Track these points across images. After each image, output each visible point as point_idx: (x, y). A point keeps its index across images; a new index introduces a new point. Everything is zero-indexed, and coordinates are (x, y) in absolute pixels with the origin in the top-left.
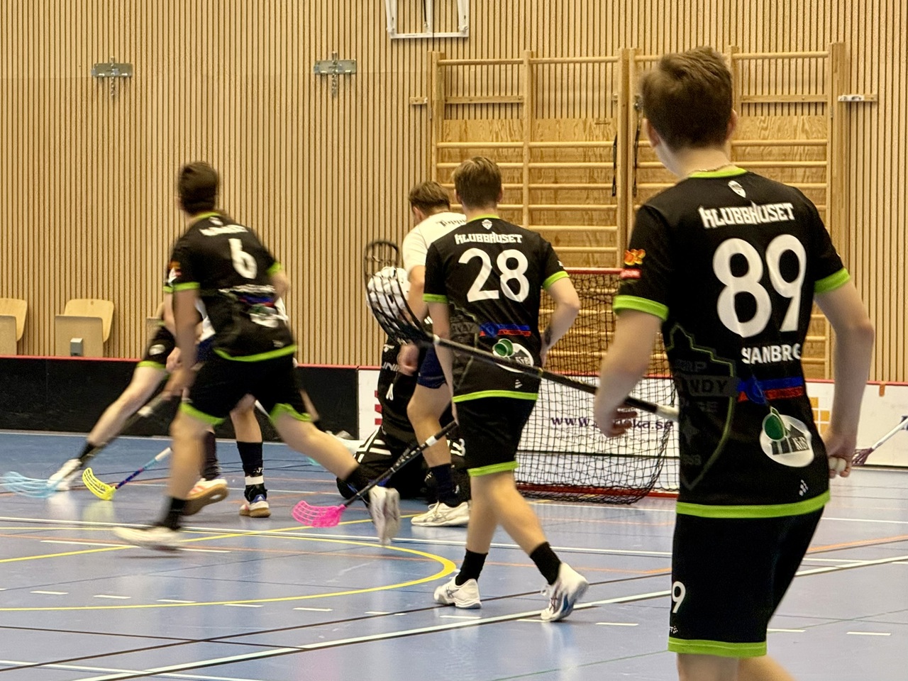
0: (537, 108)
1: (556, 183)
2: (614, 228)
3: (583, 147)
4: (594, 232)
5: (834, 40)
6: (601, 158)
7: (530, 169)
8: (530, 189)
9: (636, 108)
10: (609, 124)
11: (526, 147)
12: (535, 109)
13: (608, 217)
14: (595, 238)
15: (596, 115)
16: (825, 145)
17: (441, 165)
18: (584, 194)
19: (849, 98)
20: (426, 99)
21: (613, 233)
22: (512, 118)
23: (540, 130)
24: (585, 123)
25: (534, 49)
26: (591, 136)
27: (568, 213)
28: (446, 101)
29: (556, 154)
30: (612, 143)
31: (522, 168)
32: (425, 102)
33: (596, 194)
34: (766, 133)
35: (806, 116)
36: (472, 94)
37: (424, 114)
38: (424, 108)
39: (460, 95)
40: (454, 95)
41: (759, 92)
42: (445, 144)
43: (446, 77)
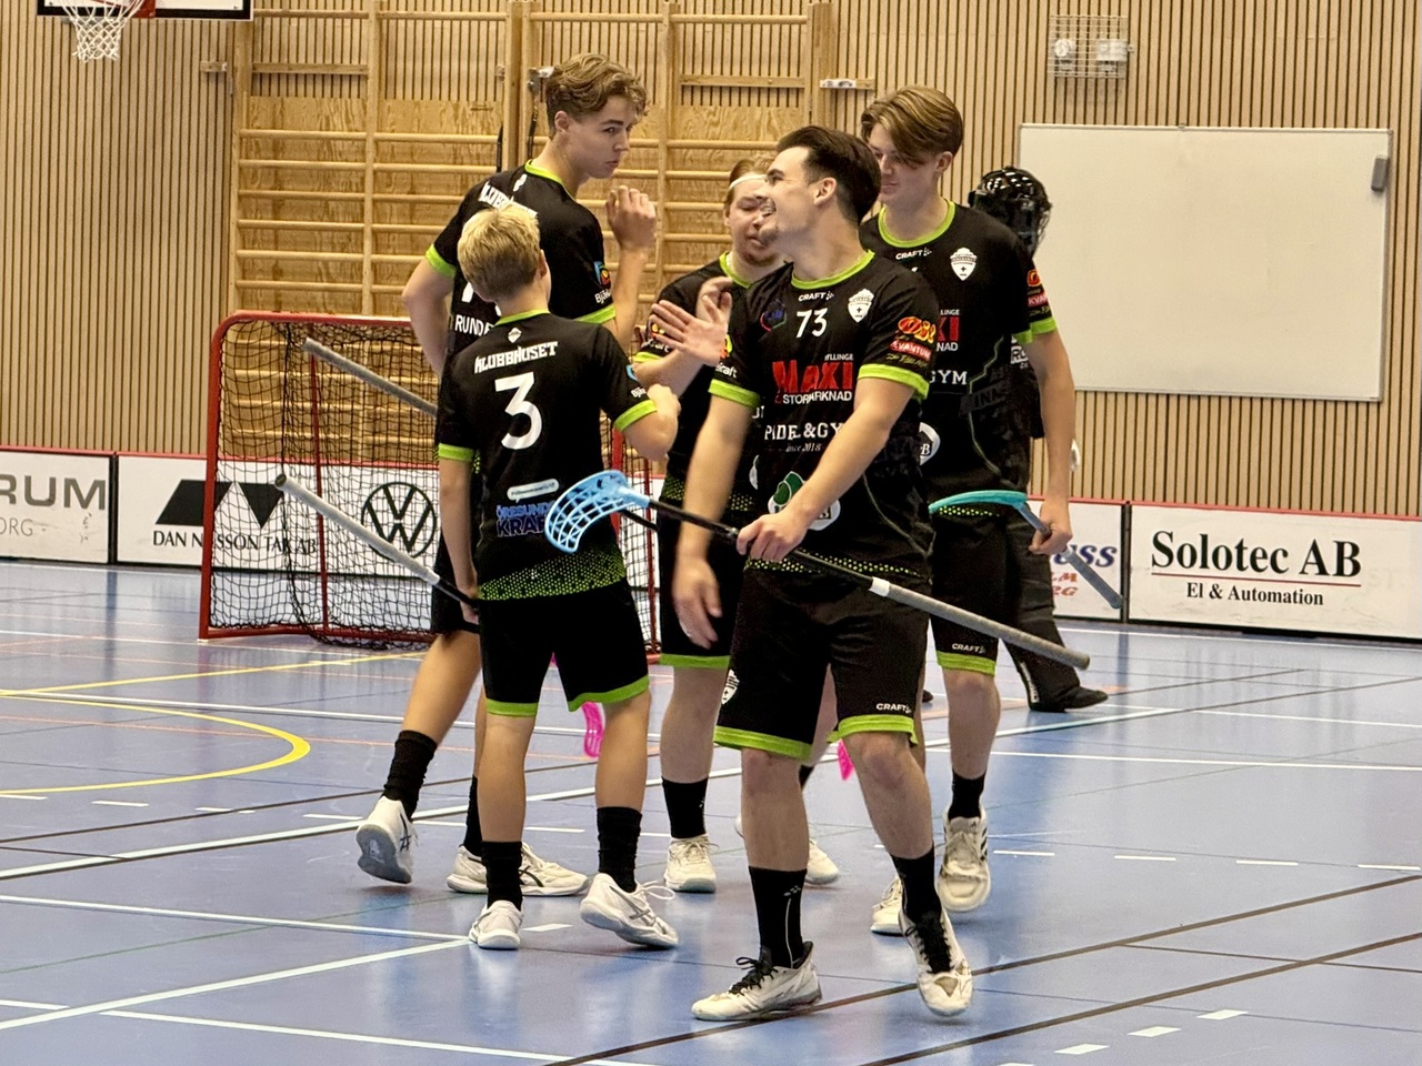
0: (387, 83)
1: (414, 193)
3: (449, 142)
6: (478, 159)
7: (375, 172)
8: (375, 202)
9: (530, 88)
10: (491, 109)
11: (370, 140)
12: (384, 83)
15: (472, 98)
17: (243, 161)
19: (835, 83)
20: (224, 65)
22: (350, 97)
23: (391, 115)
24: (456, 107)
26: (465, 126)
28: (254, 68)
29: (413, 151)
30: (496, 137)
31: (364, 171)
32: (223, 69)
34: (717, 130)
35: (773, 108)
36: (293, 60)
37: (221, 86)
38: (221, 78)
39: (275, 59)
40: (266, 60)
41: (707, 71)
42: (251, 131)
43: (254, 34)
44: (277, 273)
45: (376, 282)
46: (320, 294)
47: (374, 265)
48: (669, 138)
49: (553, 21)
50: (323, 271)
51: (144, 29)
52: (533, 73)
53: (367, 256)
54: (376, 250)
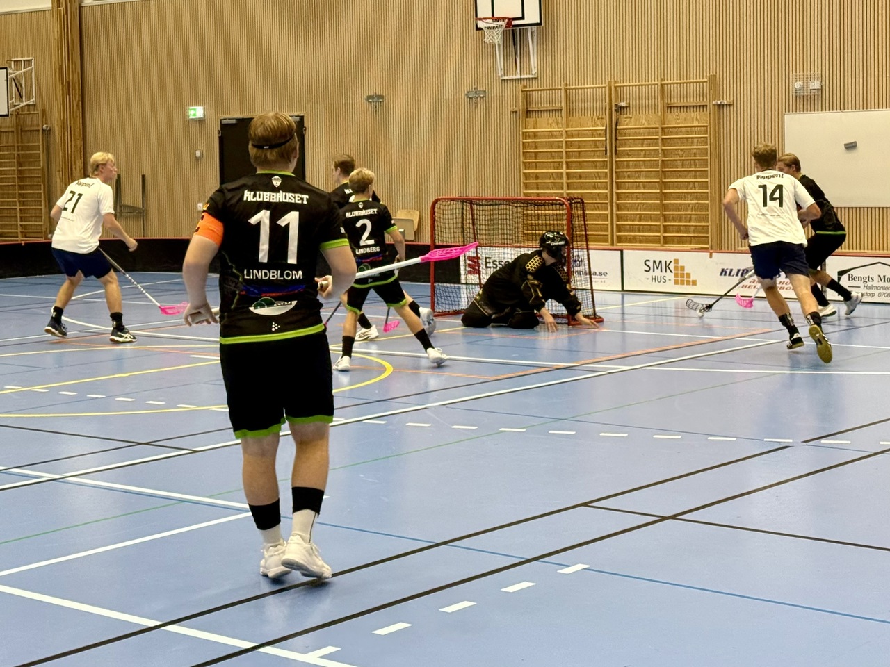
0: (569, 111)
1: (579, 148)
2: (606, 170)
3: (591, 130)
4: (598, 172)
5: (711, 74)
6: (600, 135)
7: (566, 142)
8: (566, 152)
9: (615, 110)
11: (564, 131)
13: (604, 165)
14: (598, 175)
15: (598, 115)
16: (707, 126)
17: (525, 141)
18: (592, 154)
19: (719, 102)
21: (606, 173)
22: (558, 117)
23: (570, 122)
24: (592, 118)
26: (595, 125)
27: (585, 163)
28: (527, 109)
29: (579, 134)
30: (604, 128)
31: (562, 141)
32: (517, 110)
33: (598, 153)
34: (678, 121)
35: (698, 113)
36: (540, 105)
37: (517, 116)
38: (517, 113)
39: (534, 106)
40: (531, 106)
41: (676, 101)
42: (526, 130)
43: (527, 97)
44: (537, 178)
45: (568, 179)
46: (550, 184)
47: (567, 174)
48: (662, 124)
49: (623, 86)
50: (551, 176)
52: (616, 105)
53: (564, 170)
54: (568, 168)
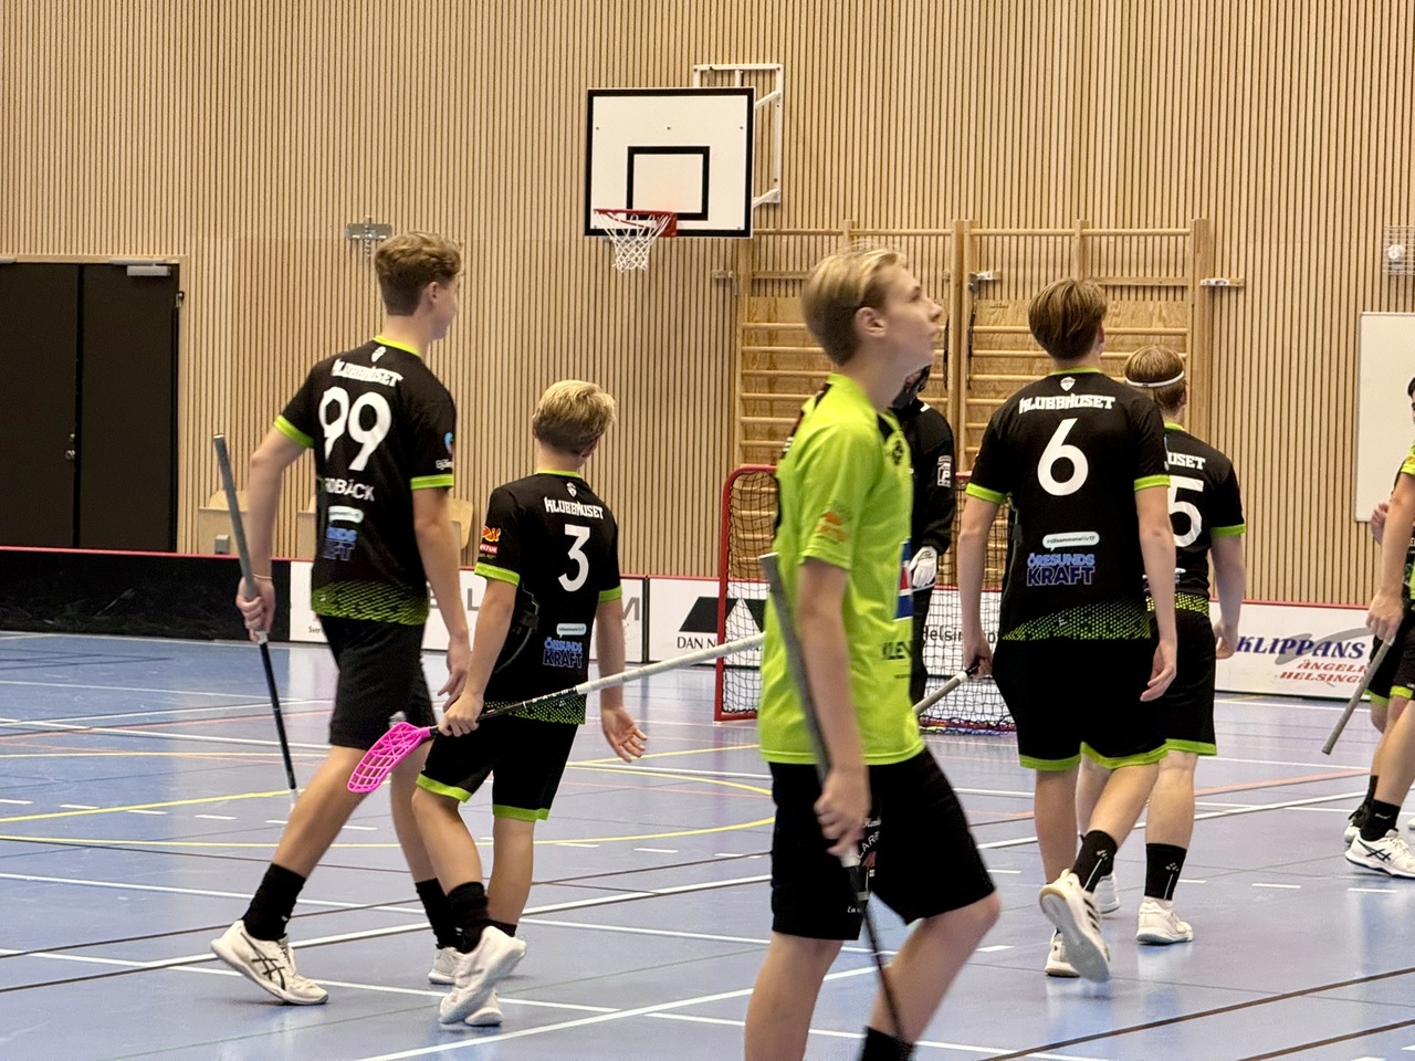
5: (1197, 217)
9: (970, 288)
16: (1185, 335)
17: (748, 348)
19: (1213, 282)
20: (730, 273)
25: (855, 219)
32: (730, 276)
35: (1163, 302)
36: (784, 269)
37: (728, 290)
38: (728, 283)
39: (770, 269)
40: (763, 268)
41: (1111, 273)
42: (752, 324)
43: (754, 249)
44: (771, 435)
51: (668, 246)
52: (972, 276)
